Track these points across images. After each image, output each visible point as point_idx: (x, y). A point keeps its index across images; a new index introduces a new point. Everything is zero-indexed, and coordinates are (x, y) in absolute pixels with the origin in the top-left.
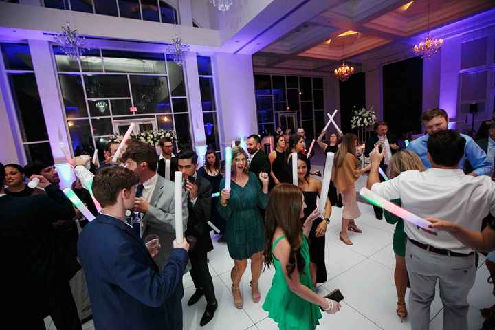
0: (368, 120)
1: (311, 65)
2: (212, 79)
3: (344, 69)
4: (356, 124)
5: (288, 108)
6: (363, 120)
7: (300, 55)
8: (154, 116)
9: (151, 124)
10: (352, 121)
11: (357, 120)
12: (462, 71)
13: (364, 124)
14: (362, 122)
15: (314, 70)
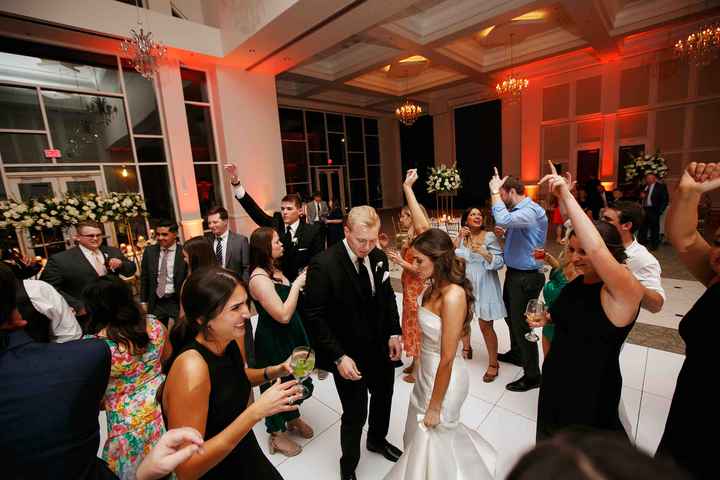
0: (450, 182)
1: (362, 101)
2: (208, 108)
3: (409, 109)
4: (434, 187)
5: (330, 161)
6: (443, 181)
7: (348, 83)
8: (98, 168)
9: (93, 182)
10: (428, 183)
11: (435, 181)
12: (543, 123)
13: (445, 187)
14: (442, 184)
15: (368, 108)
